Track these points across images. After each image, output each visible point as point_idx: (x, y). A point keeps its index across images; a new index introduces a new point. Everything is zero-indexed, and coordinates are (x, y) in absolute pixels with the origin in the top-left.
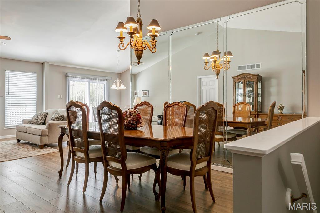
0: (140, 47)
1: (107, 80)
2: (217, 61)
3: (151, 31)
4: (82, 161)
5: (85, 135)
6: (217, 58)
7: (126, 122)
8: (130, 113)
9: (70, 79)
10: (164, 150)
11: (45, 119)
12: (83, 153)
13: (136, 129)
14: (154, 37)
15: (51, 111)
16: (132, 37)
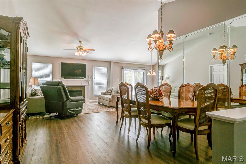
0: (162, 49)
1: (145, 70)
2: (223, 54)
3: (169, 38)
4: (127, 116)
5: (128, 102)
6: (224, 51)
7: (152, 96)
8: (155, 90)
9: (124, 70)
10: (174, 115)
11: (111, 92)
12: (128, 112)
13: (159, 100)
14: (171, 41)
15: (114, 88)
16: (156, 43)
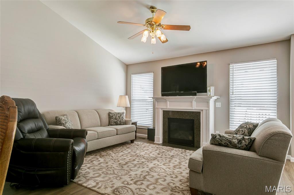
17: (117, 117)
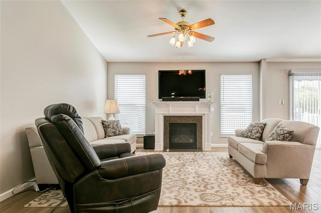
9: (295, 77)
11: (261, 132)
15: (270, 121)
17: (115, 126)
